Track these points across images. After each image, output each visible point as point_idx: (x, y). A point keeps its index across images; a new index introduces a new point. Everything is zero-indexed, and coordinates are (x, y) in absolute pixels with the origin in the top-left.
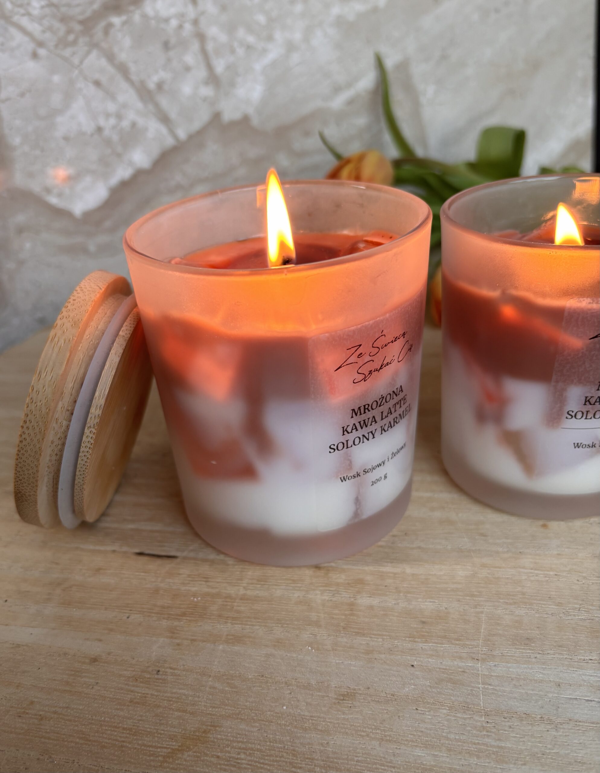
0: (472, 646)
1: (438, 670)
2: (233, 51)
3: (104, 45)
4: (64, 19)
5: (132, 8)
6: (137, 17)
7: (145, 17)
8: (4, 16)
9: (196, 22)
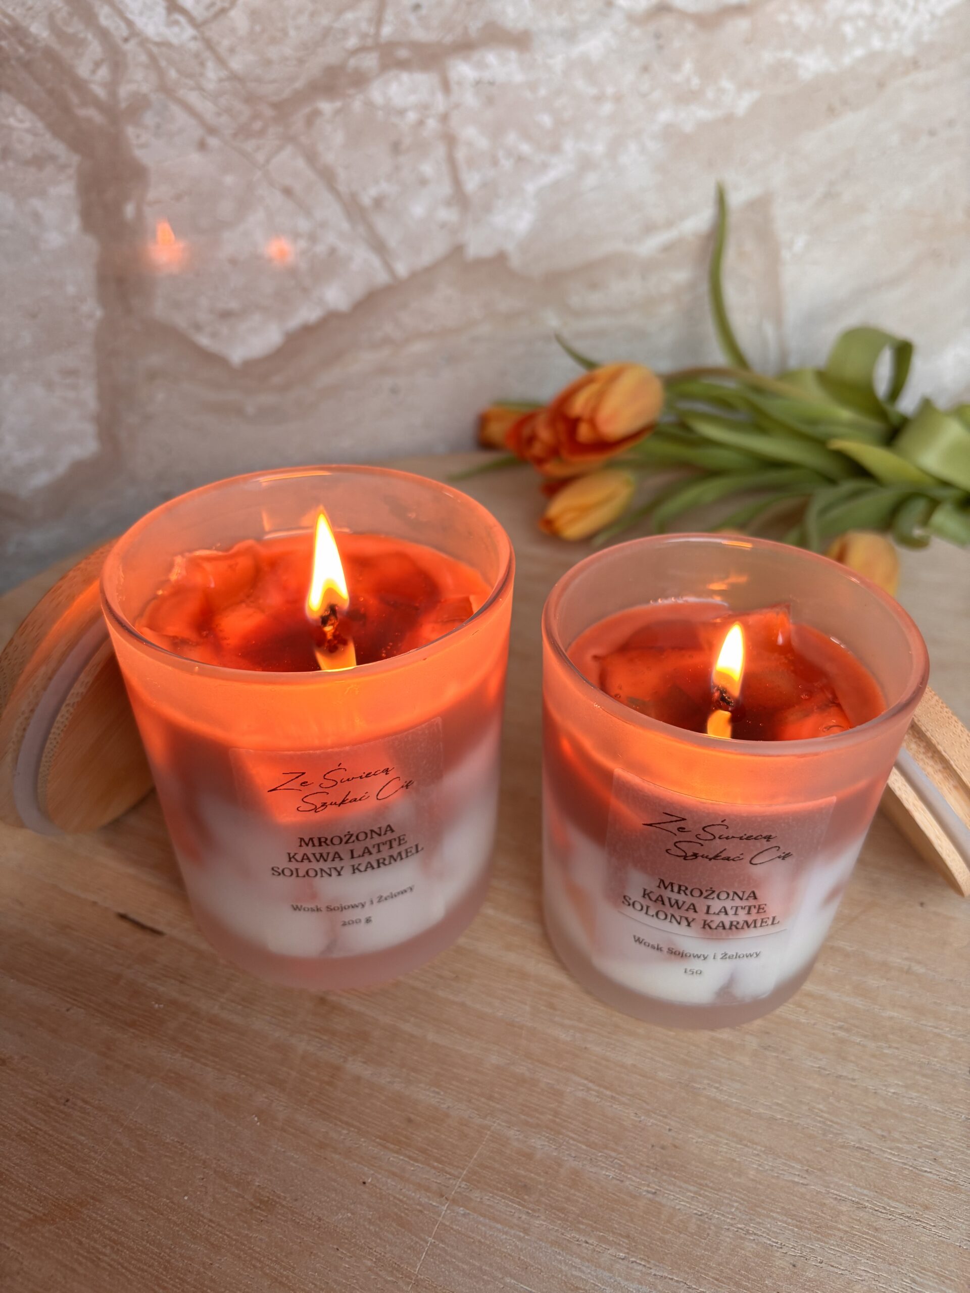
0: (450, 1175)
1: (391, 1199)
2: (495, 162)
3: (304, 139)
4: (250, 99)
5: (351, 91)
6: (357, 105)
7: (369, 105)
8: (165, 89)
9: (444, 118)
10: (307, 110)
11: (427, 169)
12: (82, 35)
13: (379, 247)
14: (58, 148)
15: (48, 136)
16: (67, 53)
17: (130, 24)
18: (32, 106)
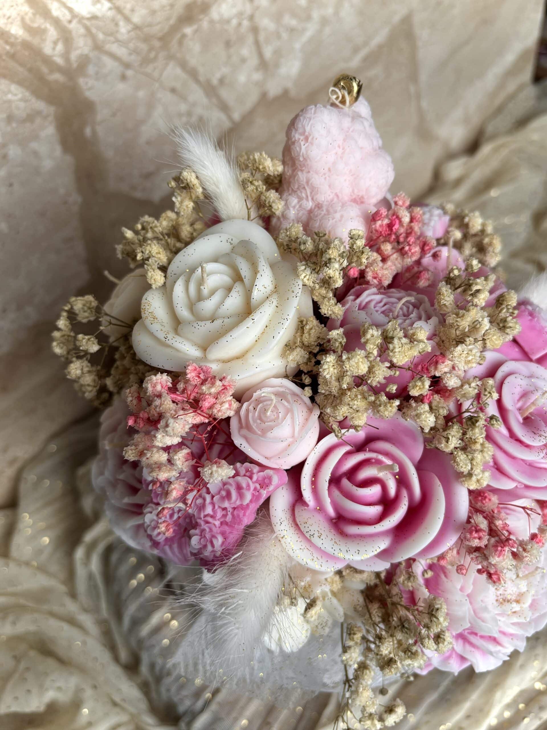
2: (279, 36)
3: (178, 55)
4: (147, 39)
5: (201, 17)
6: (205, 24)
7: (212, 22)
8: (98, 47)
9: (251, 18)
10: (178, 36)
11: (245, 52)
12: (43, 27)
13: (224, 108)
14: (40, 105)
15: (34, 100)
16: (35, 41)
17: (70, 10)
18: (20, 83)
